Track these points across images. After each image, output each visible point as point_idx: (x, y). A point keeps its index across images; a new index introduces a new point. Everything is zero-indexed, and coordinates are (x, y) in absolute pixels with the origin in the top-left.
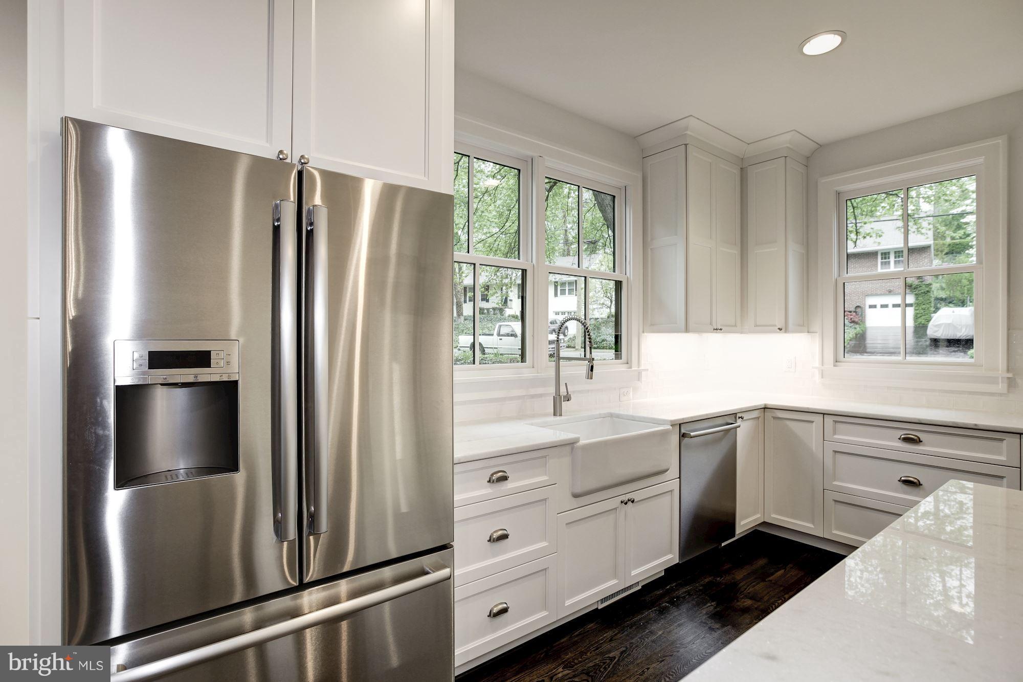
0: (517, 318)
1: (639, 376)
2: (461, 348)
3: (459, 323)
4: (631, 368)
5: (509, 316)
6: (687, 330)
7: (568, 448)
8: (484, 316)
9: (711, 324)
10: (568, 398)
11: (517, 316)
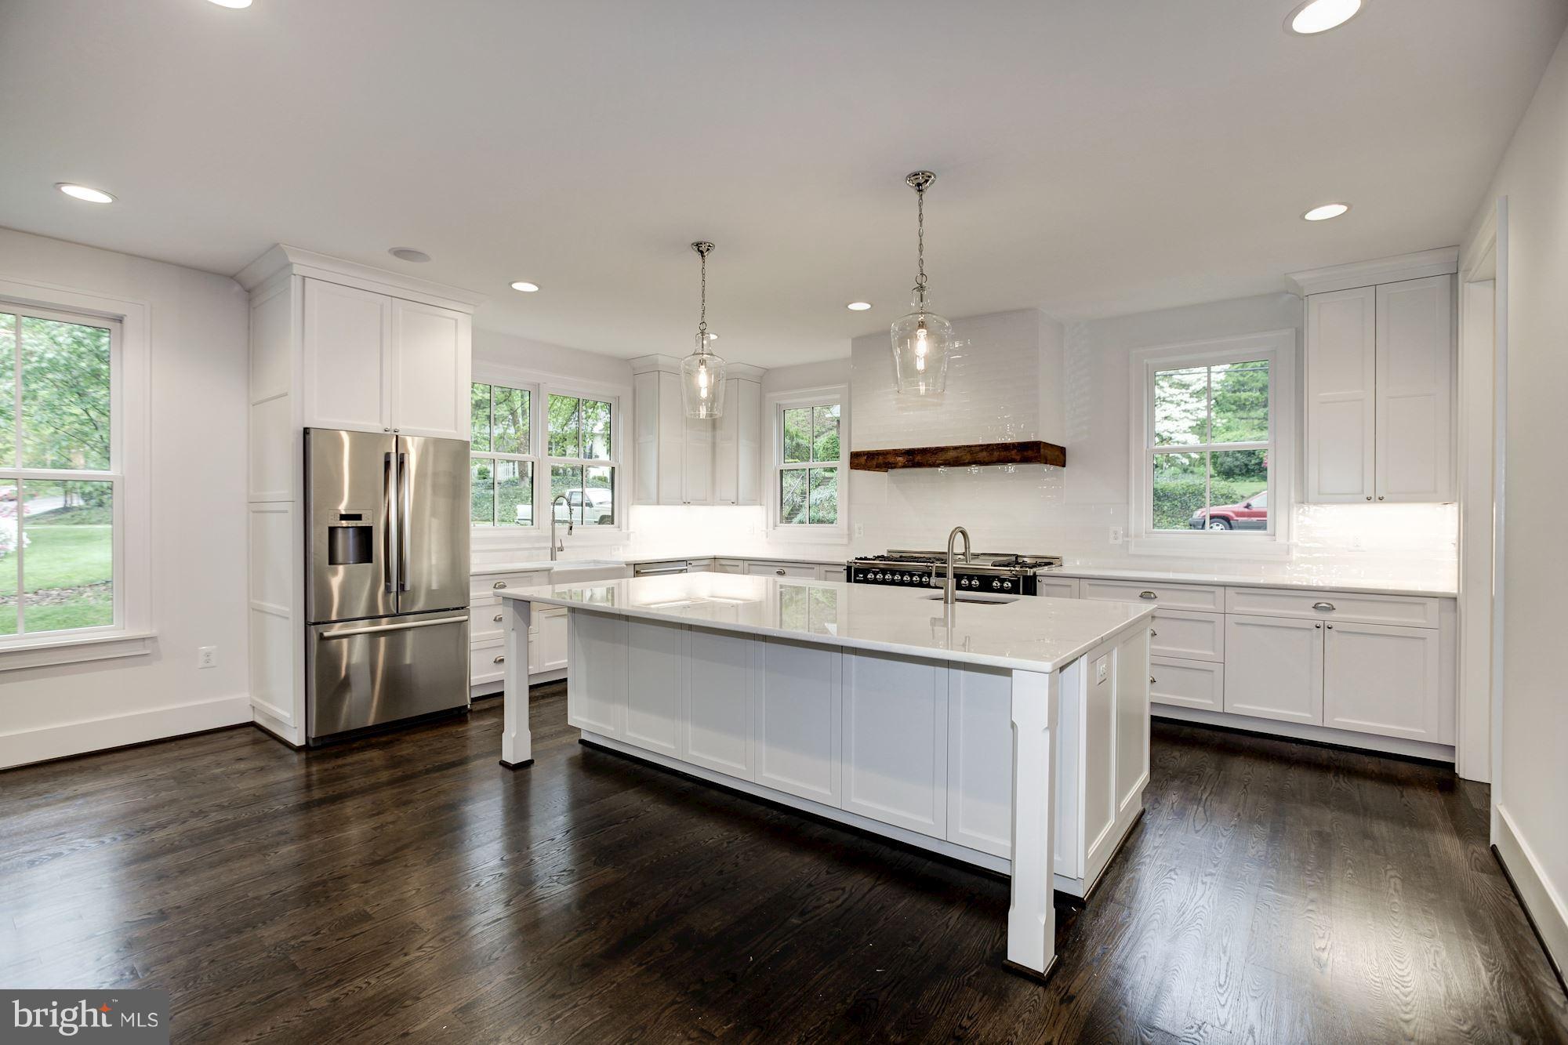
0: (605, 481)
1: (628, 537)
2: (519, 521)
3: (521, 487)
4: (621, 530)
5: (594, 478)
6: (658, 503)
7: (547, 573)
8: (558, 477)
9: (681, 499)
10: (561, 549)
11: (605, 478)
